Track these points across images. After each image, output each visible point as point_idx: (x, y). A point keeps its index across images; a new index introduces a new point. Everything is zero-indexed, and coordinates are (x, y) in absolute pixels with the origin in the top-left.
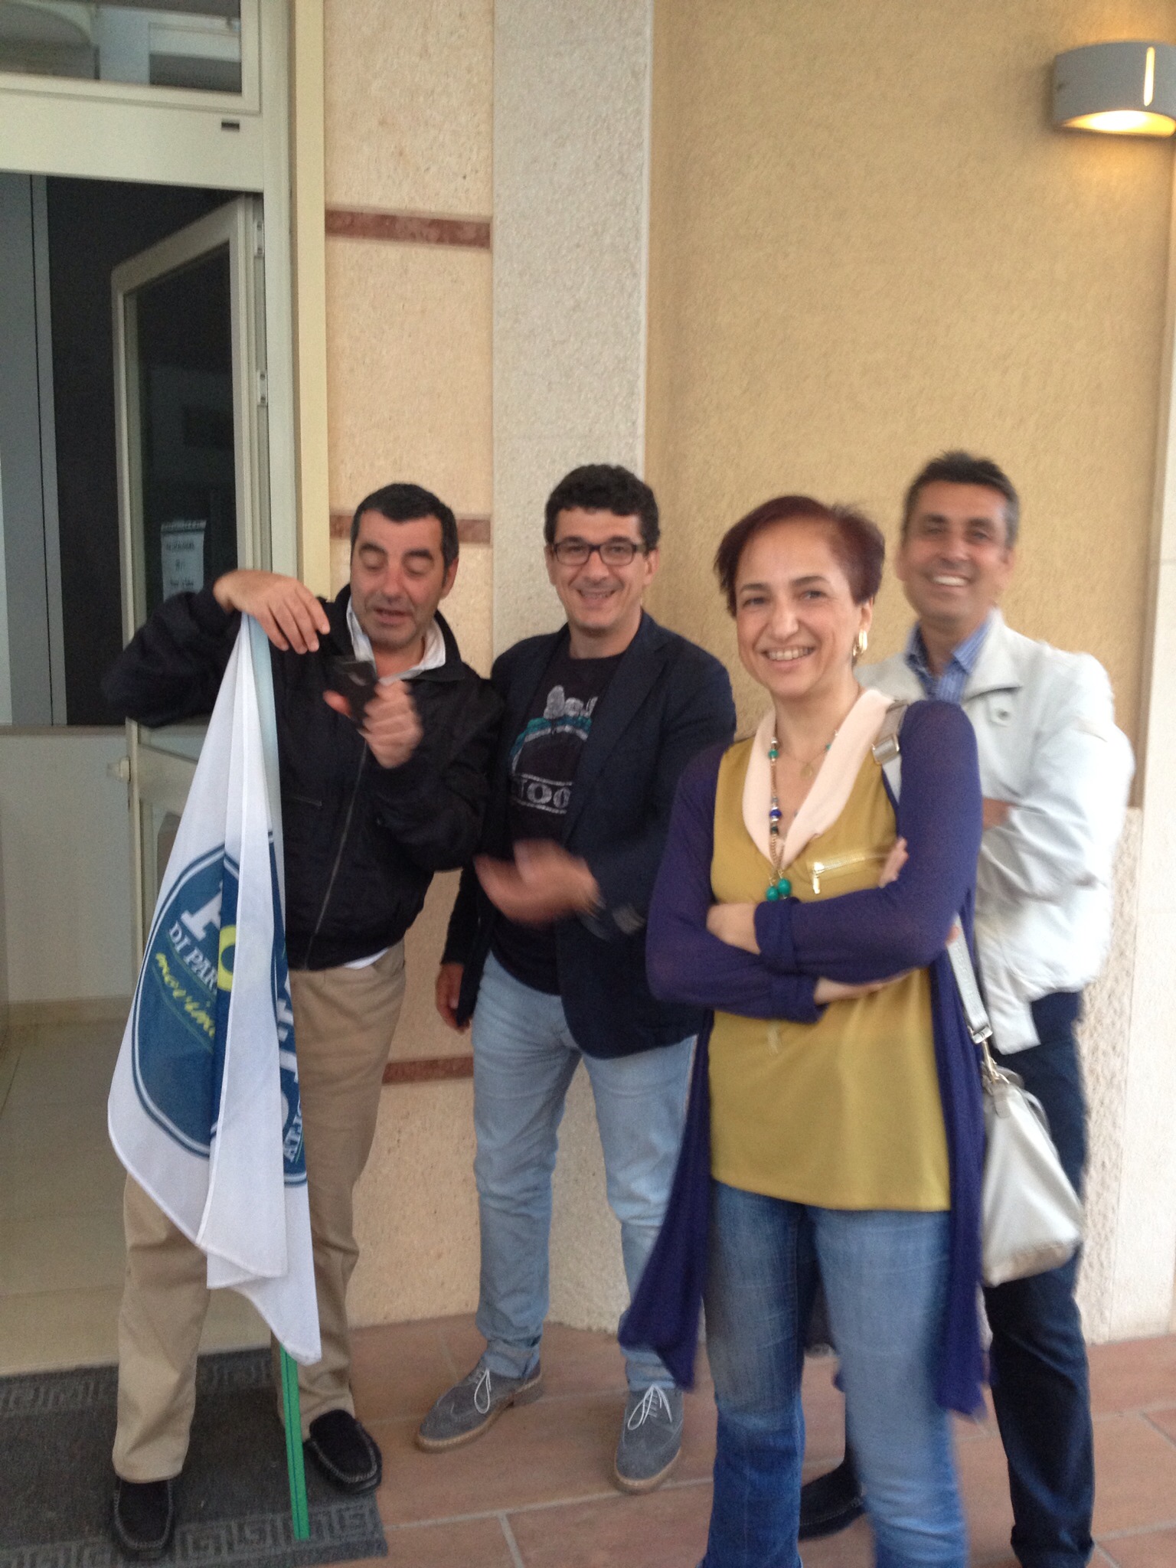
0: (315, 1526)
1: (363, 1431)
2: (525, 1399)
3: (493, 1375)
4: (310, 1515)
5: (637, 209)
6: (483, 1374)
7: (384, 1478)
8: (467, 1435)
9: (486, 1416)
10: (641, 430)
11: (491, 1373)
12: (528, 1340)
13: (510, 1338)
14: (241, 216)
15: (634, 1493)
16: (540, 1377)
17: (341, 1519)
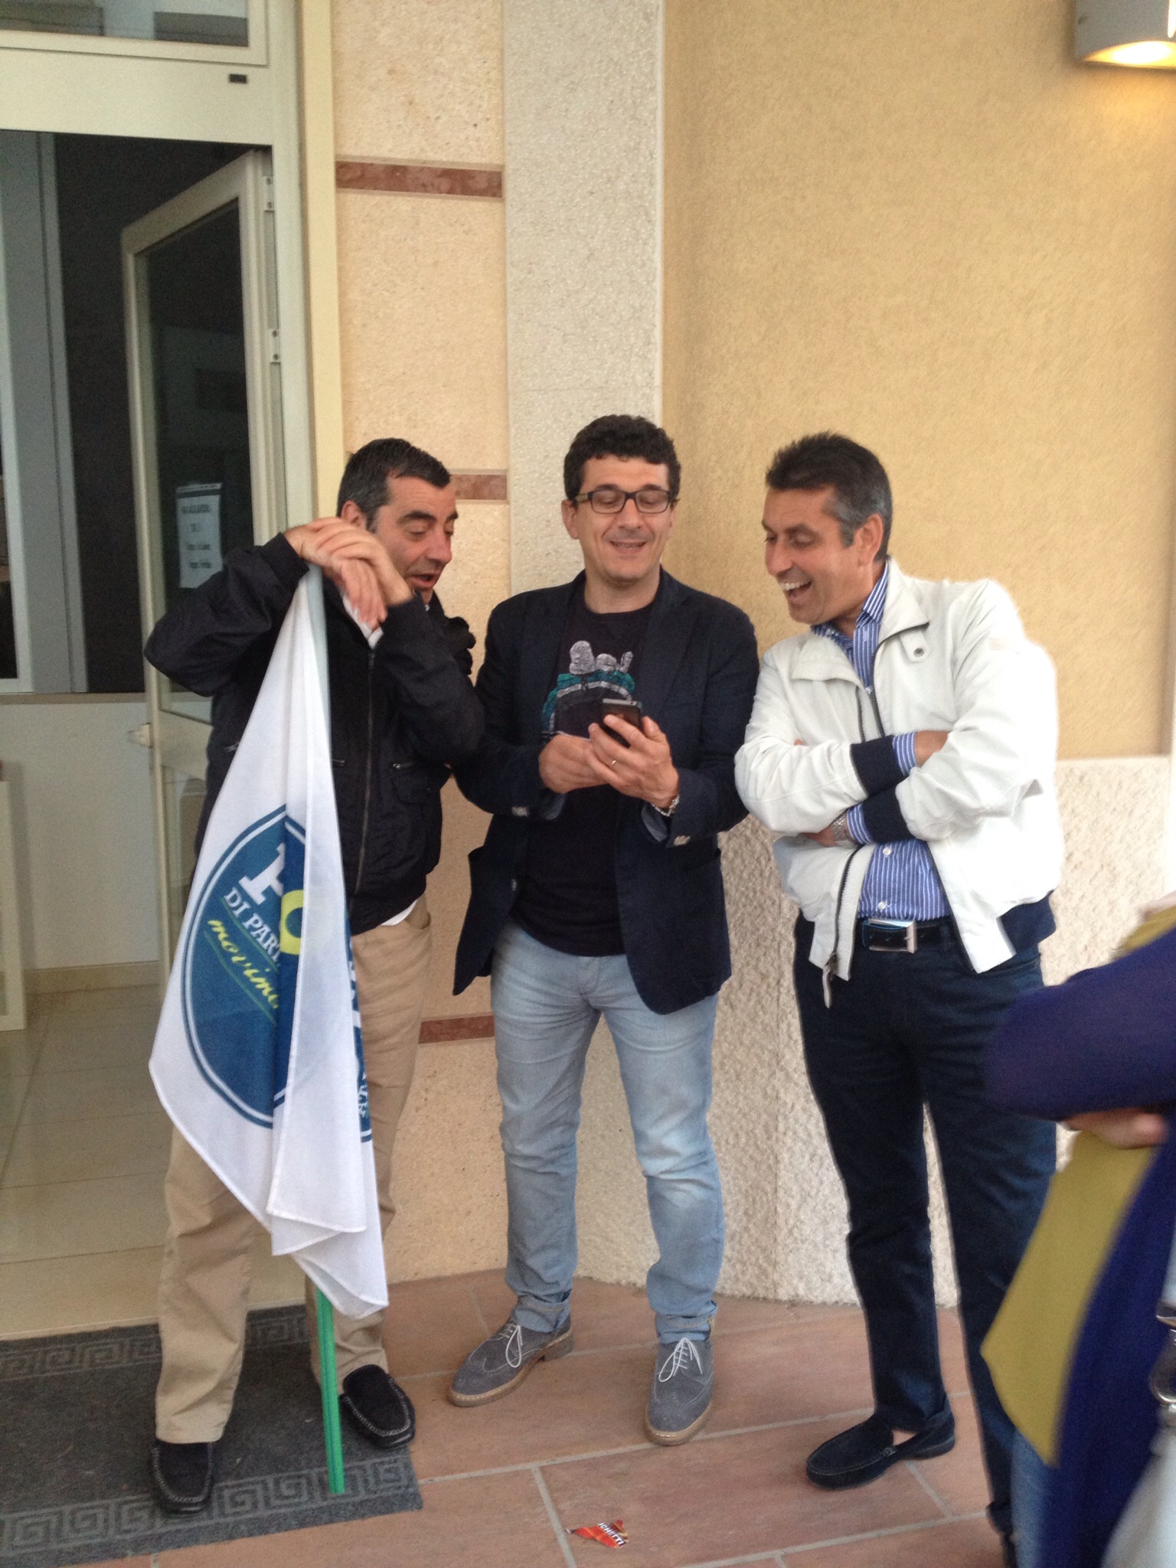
0: (350, 1480)
1: (396, 1386)
2: (557, 1353)
3: (524, 1330)
4: (346, 1470)
5: (651, 154)
6: (514, 1329)
7: (418, 1432)
8: (499, 1390)
9: (518, 1370)
10: (658, 380)
11: (522, 1328)
12: (558, 1294)
13: (540, 1293)
14: (250, 170)
15: (666, 1445)
16: (571, 1329)
17: (376, 1474)
